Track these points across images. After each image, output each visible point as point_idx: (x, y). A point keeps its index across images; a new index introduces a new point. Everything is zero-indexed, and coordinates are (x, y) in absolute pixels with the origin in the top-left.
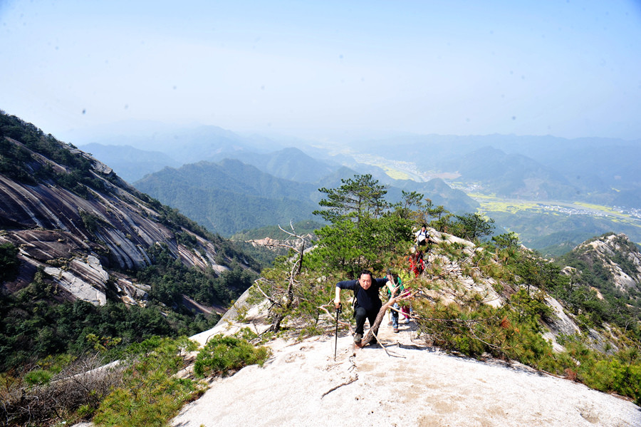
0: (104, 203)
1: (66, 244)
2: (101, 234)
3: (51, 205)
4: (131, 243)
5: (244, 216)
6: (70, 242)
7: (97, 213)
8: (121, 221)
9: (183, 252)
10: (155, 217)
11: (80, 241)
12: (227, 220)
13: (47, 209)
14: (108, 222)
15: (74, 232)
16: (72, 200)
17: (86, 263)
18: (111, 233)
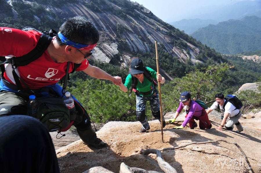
0: (133, 22)
1: (104, 37)
2: (124, 35)
3: (104, 21)
4: (140, 41)
5: (250, 47)
6: (107, 36)
7: (126, 26)
8: (139, 30)
9: (175, 50)
10: (164, 32)
11: (112, 36)
12: (239, 49)
13: (102, 22)
14: (131, 30)
15: (111, 33)
16: (116, 20)
17: (110, 45)
18: (130, 35)
